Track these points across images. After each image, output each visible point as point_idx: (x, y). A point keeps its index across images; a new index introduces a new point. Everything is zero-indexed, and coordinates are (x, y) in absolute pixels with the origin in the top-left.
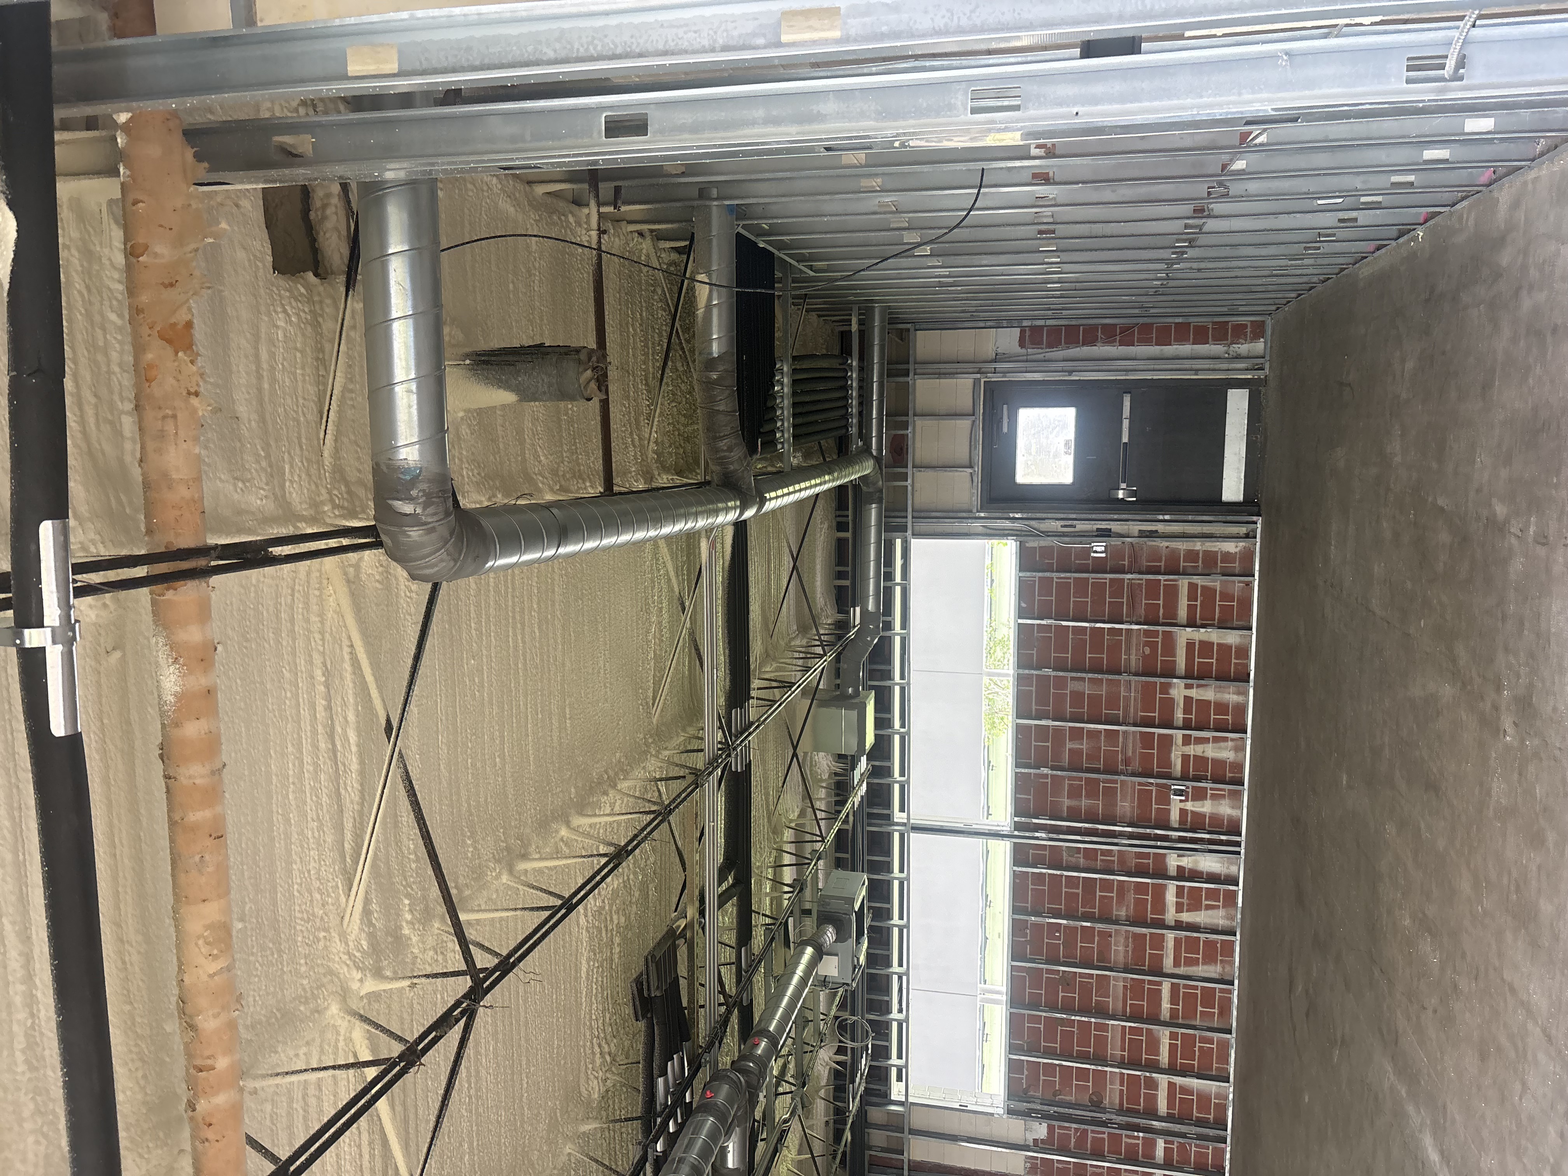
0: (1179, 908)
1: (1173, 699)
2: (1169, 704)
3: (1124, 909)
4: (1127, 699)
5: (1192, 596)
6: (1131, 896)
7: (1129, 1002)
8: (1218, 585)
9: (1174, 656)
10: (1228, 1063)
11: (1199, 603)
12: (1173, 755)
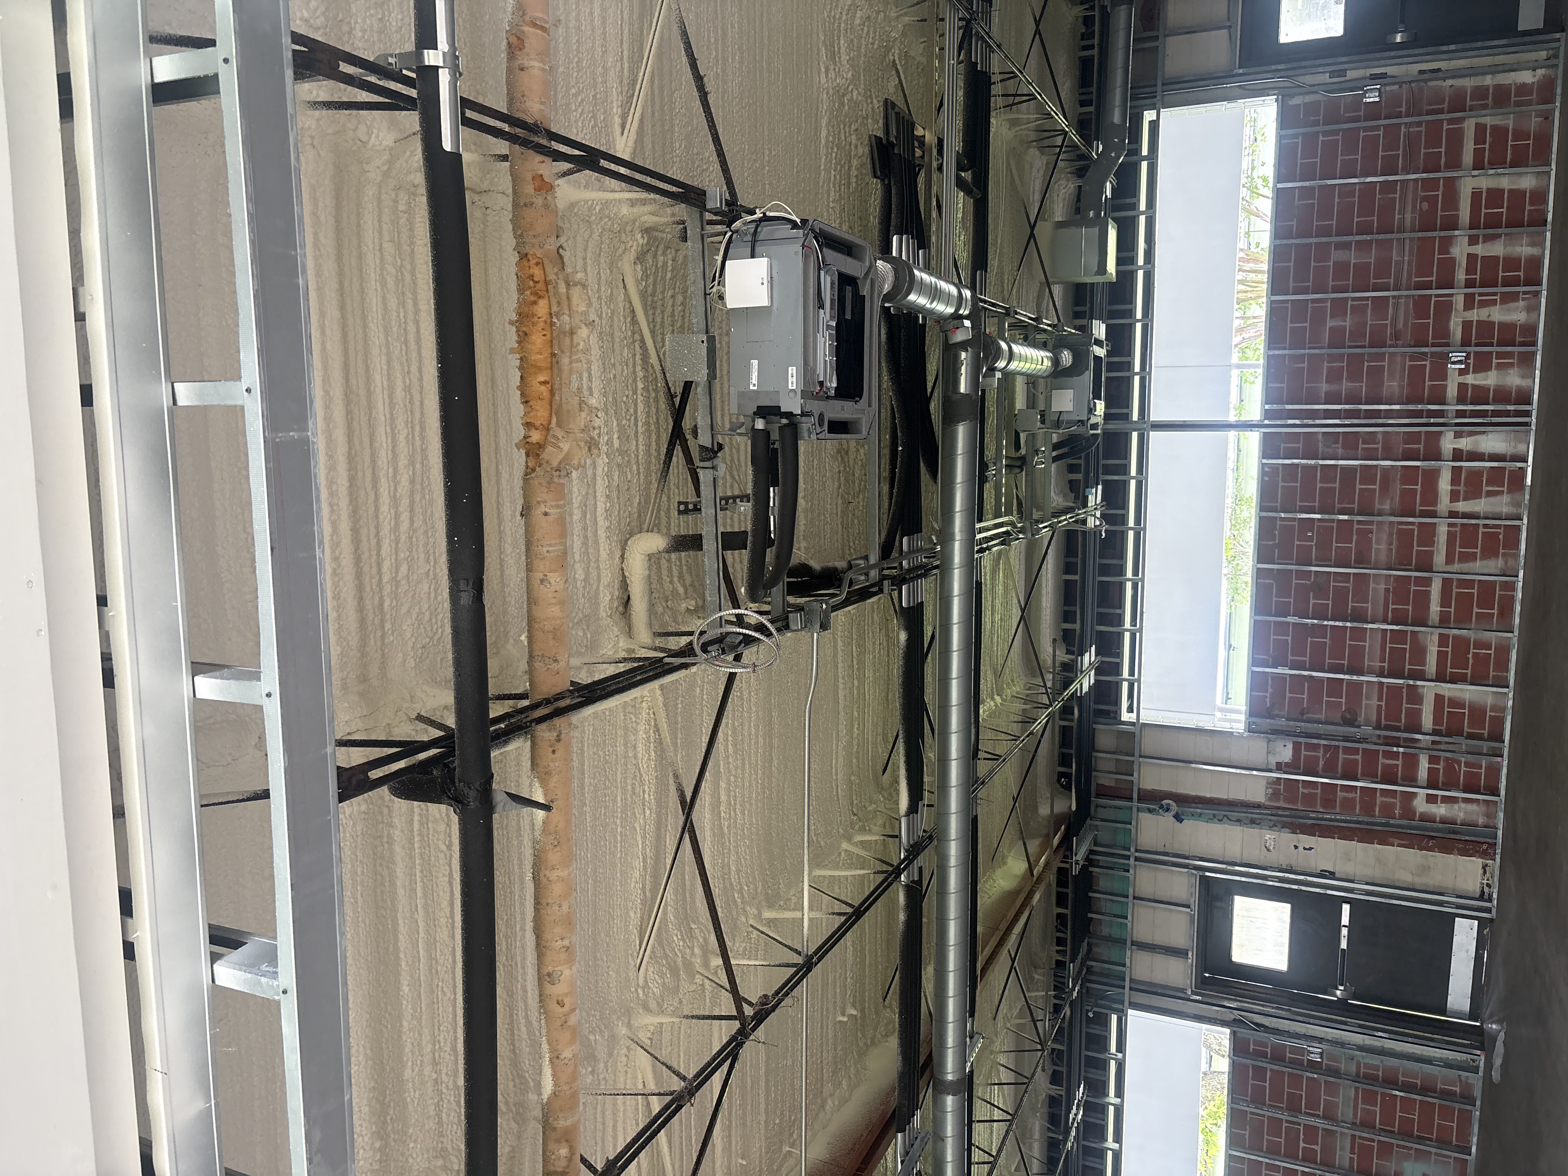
0: (1455, 496)
1: (1453, 260)
2: (1449, 265)
3: (1388, 501)
4: (1399, 264)
5: (1479, 138)
6: (1397, 488)
7: (1391, 607)
8: (1510, 123)
9: (1457, 209)
10: (1507, 670)
11: (1487, 146)
12: (1452, 323)
